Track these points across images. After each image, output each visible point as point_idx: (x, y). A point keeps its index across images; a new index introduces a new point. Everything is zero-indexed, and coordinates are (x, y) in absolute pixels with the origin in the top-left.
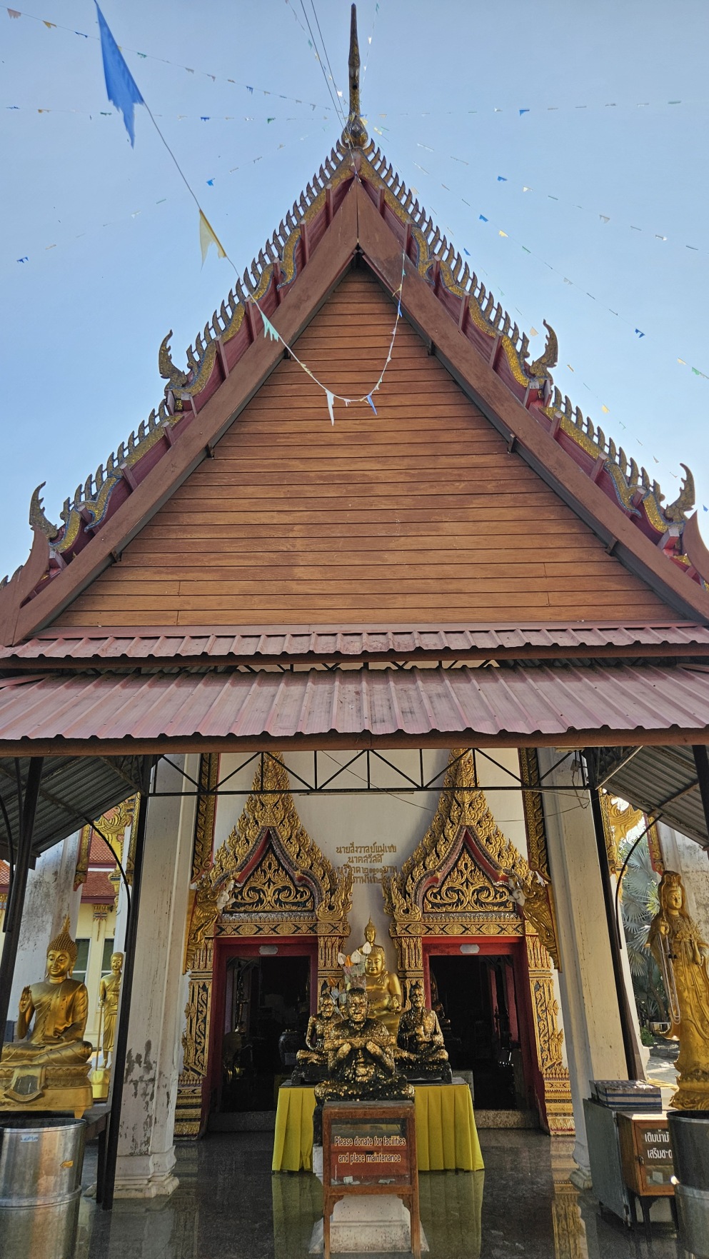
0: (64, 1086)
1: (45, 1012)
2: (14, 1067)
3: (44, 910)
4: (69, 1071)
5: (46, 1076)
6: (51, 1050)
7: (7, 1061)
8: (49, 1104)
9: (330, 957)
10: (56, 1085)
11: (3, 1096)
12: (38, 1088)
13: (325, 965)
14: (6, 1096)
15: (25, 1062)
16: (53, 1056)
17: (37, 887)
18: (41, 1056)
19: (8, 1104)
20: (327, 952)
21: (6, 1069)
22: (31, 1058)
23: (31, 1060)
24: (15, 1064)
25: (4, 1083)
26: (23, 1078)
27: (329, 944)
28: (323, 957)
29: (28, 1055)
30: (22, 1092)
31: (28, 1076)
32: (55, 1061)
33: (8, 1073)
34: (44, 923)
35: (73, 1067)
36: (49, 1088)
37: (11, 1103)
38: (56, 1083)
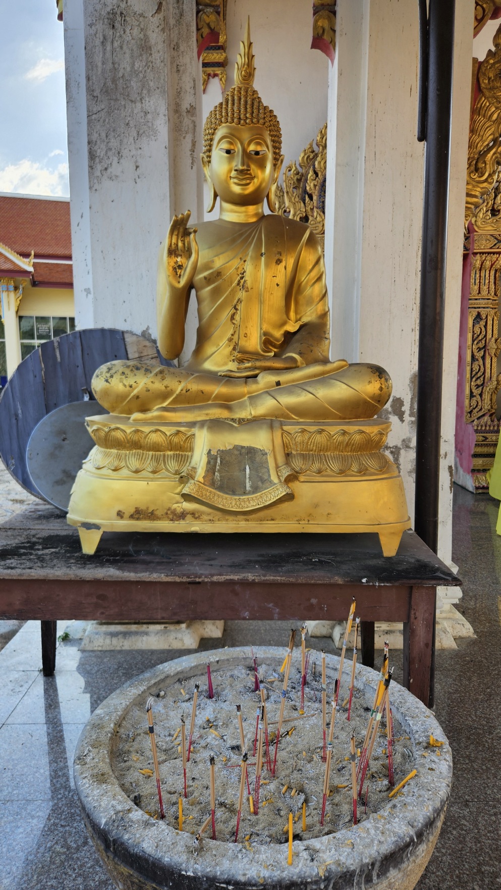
0: (342, 472)
1: (233, 292)
2: (192, 424)
3: (144, 84)
4: (347, 438)
5: (285, 446)
6: (278, 384)
7: (165, 409)
8: (310, 516)
9: (487, 281)
10: (319, 472)
11: (178, 498)
12: (274, 478)
13: (479, 293)
14: (187, 497)
15: (217, 413)
16: (288, 400)
17: (117, 25)
18: (253, 398)
19: (194, 515)
20: (483, 275)
21: (169, 430)
22: (226, 403)
23: (229, 408)
24: (189, 417)
25: (173, 465)
26: (224, 454)
27: (488, 264)
28: (477, 281)
29: (218, 397)
30: (230, 487)
31: (236, 447)
32: (300, 411)
33: (176, 440)
34: (149, 116)
35: (356, 428)
36: (302, 478)
37: (202, 513)
38: (316, 466)
